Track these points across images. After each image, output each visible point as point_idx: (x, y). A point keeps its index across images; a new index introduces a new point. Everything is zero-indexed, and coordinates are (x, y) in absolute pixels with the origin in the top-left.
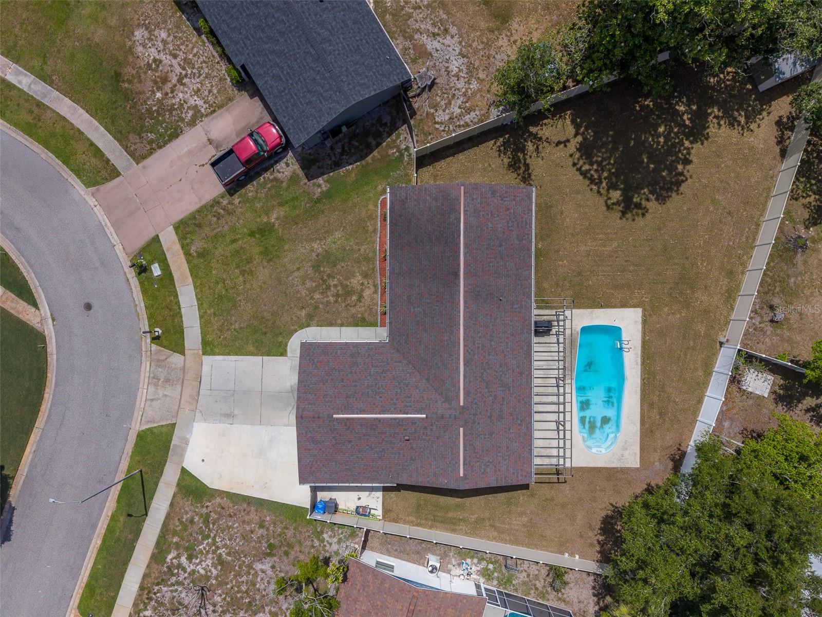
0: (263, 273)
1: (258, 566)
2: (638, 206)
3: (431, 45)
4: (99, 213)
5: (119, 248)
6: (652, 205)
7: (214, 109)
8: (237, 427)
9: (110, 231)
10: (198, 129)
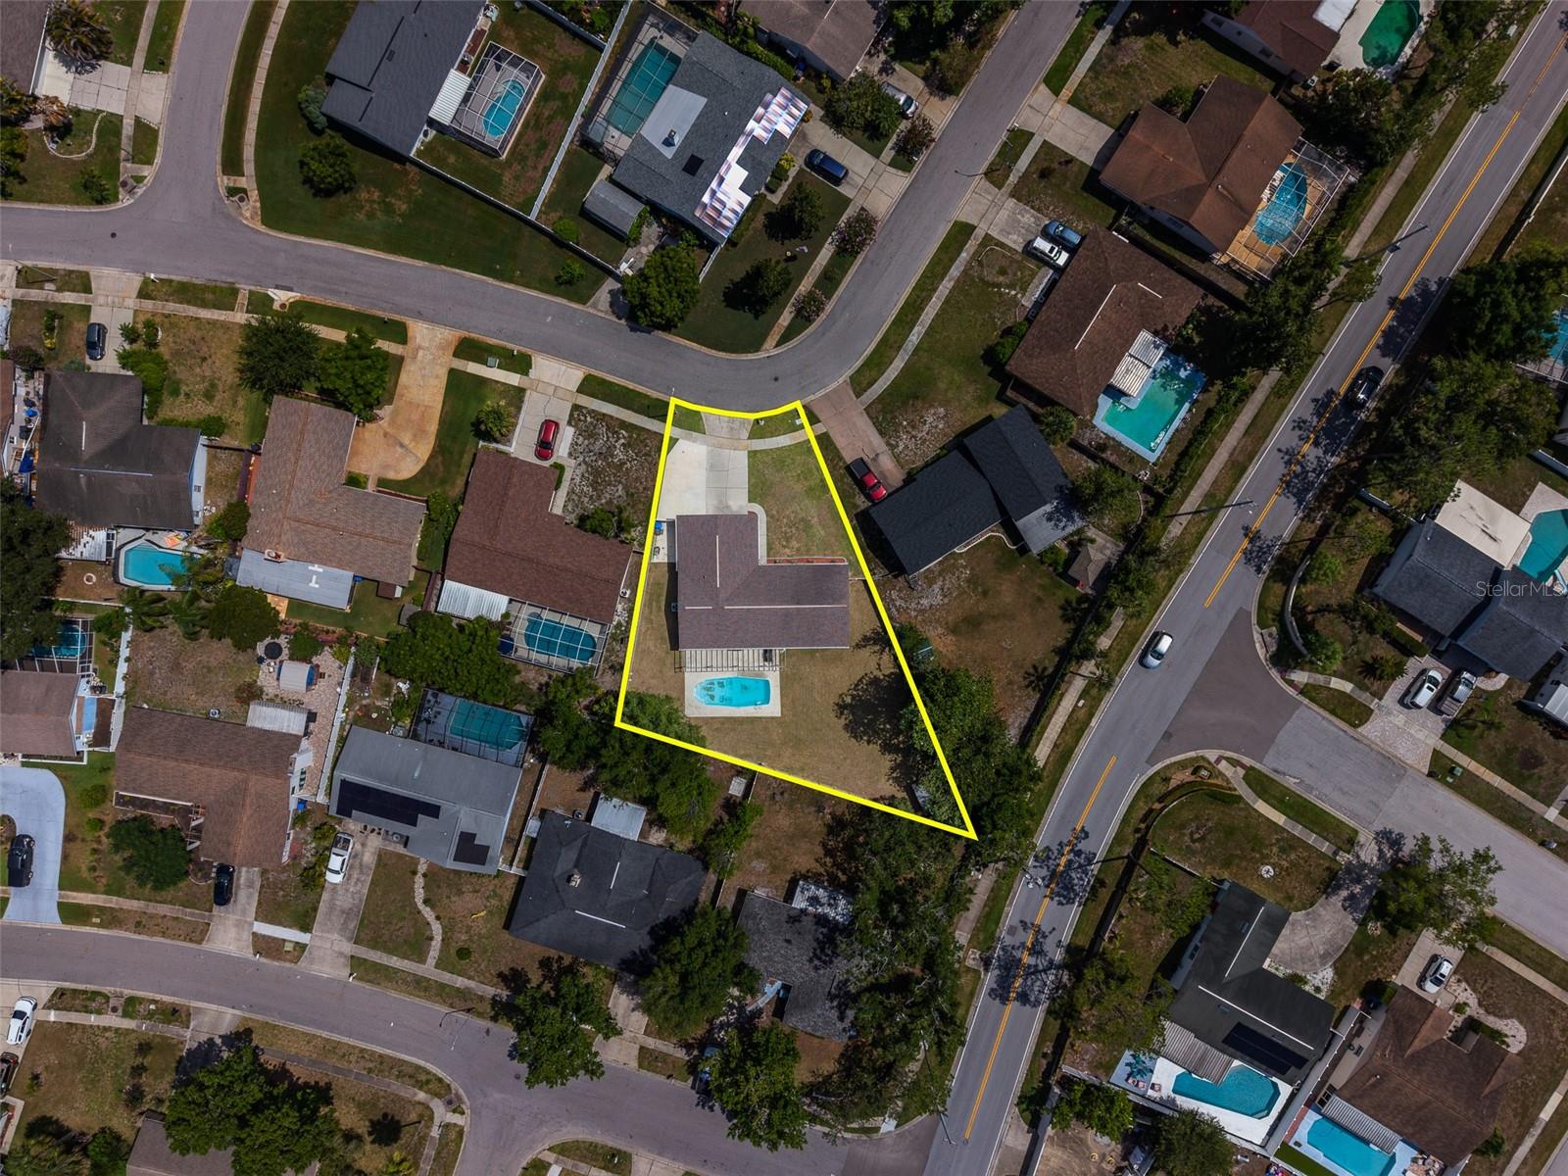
0: (798, 488)
1: (620, 487)
2: (842, 713)
3: (936, 588)
4: (834, 385)
5: (812, 397)
6: (843, 721)
7: (897, 457)
8: (704, 473)
9: (823, 392)
10: (885, 447)
